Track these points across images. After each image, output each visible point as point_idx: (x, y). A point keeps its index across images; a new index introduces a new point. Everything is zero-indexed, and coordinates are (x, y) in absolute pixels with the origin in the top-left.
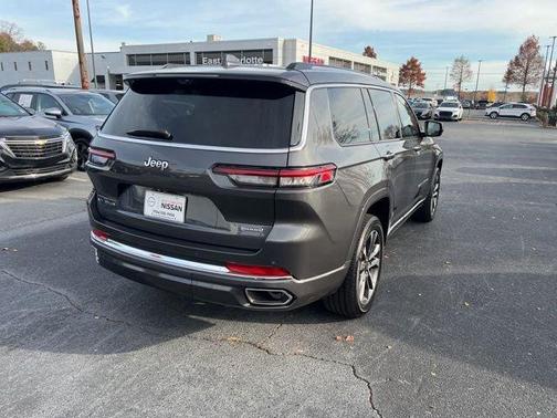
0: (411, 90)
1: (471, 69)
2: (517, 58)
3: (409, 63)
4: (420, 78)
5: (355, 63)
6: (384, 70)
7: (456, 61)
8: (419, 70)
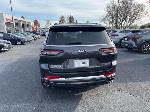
0: (37, 28)
1: (51, 23)
2: (60, 20)
3: (35, 21)
4: (39, 25)
5: (22, 21)
6: (30, 23)
7: (47, 21)
8: (38, 23)
